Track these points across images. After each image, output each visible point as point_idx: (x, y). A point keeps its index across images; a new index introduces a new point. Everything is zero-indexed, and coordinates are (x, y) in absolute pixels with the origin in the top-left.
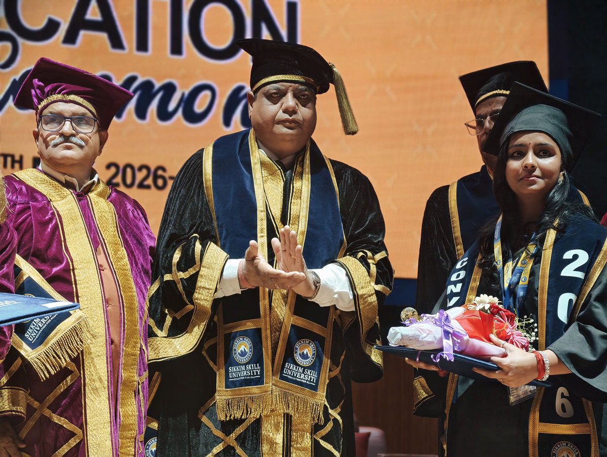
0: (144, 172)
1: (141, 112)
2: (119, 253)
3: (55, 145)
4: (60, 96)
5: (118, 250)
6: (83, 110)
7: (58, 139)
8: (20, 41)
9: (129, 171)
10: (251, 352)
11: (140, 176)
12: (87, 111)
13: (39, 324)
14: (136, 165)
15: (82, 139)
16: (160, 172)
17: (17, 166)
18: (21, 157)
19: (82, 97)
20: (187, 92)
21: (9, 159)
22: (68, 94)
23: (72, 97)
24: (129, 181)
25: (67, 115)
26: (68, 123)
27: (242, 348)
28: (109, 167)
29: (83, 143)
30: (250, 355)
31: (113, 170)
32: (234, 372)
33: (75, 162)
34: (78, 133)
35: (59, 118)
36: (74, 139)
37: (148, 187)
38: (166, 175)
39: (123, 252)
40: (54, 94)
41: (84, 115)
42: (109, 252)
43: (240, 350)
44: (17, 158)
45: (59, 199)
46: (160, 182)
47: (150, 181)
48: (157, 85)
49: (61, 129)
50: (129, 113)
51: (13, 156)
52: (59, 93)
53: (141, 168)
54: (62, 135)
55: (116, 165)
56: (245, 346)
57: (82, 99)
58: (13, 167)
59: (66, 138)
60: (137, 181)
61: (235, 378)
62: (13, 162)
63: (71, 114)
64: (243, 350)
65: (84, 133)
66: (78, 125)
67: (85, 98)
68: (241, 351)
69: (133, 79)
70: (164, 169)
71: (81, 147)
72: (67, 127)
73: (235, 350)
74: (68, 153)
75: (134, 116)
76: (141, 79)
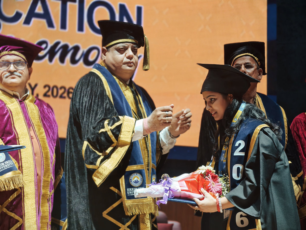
0: (63, 90)
1: (62, 60)
2: (41, 130)
3: (7, 77)
4: (6, 52)
5: (40, 129)
6: (19, 58)
7: (8, 74)
8: (2, 22)
10: (141, 181)
11: (61, 92)
12: (21, 59)
13: (3, 166)
14: (59, 86)
15: (20, 73)
16: (71, 90)
19: (18, 52)
20: (86, 50)
22: (11, 50)
23: (13, 52)
24: (55, 94)
25: (11, 61)
26: (12, 65)
27: (136, 179)
28: (45, 87)
29: (21, 75)
30: (141, 182)
31: (47, 89)
32: (131, 191)
33: (18, 85)
34: (18, 70)
35: (8, 63)
36: (15, 73)
37: (64, 98)
39: (43, 130)
40: (4, 51)
41: (20, 60)
42: (36, 130)
43: (134, 179)
45: (10, 103)
47: (65, 95)
48: (71, 46)
49: (9, 68)
50: (56, 60)
52: (6, 50)
53: (61, 88)
54: (9, 72)
56: (138, 178)
57: (18, 53)
59: (12, 73)
60: (59, 95)
61: (131, 194)
63: (13, 61)
64: (136, 180)
65: (21, 70)
66: (17, 66)
67: (20, 52)
68: (135, 181)
69: (58, 43)
71: (20, 77)
72: (12, 68)
73: (131, 180)
74: (13, 81)
75: (58, 62)
76: (62, 43)
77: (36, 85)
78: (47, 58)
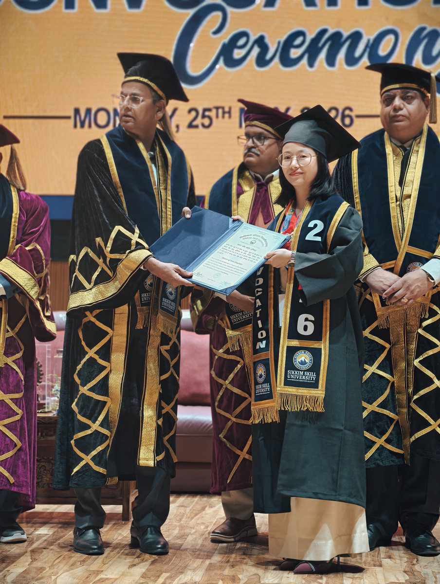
0: (333, 113)
1: (331, 60)
8: (230, 10)
16: (347, 112)
17: (227, 115)
18: (230, 108)
20: (372, 37)
21: (220, 111)
38: (353, 114)
44: (227, 109)
46: (348, 121)
48: (346, 34)
50: (321, 62)
51: (223, 108)
53: (331, 110)
58: (223, 117)
62: (224, 113)
69: (324, 31)
70: (351, 109)
75: (325, 65)
76: (331, 31)
77: (288, 109)
78: (305, 61)
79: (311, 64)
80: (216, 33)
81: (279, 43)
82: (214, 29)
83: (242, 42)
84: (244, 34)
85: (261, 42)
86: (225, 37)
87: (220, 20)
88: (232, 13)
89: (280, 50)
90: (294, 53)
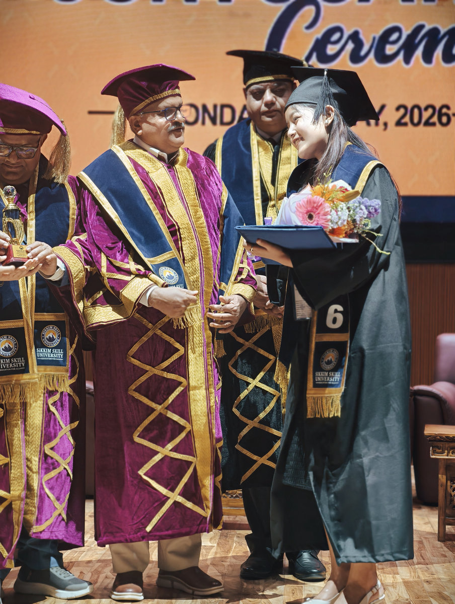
0: (430, 111)
1: (428, 57)
2: (198, 213)
8: (323, 4)
9: (416, 111)
11: (426, 115)
14: (423, 106)
16: (444, 110)
23: (177, 91)
24: (416, 120)
28: (398, 109)
31: (402, 111)
37: (434, 124)
38: (450, 112)
39: (201, 212)
42: (191, 214)
45: (154, 170)
46: (444, 119)
47: (435, 119)
48: (443, 31)
50: (417, 59)
52: (169, 89)
53: (426, 109)
55: (405, 107)
60: (423, 120)
69: (421, 27)
70: (448, 107)
75: (421, 61)
76: (428, 27)
77: (383, 107)
78: (401, 57)
79: (407, 60)
80: (309, 27)
81: (374, 39)
82: (307, 24)
83: (336, 37)
84: (338, 29)
85: (355, 37)
86: (318, 32)
87: (313, 15)
88: (325, 7)
89: (375, 45)
90: (390, 49)
